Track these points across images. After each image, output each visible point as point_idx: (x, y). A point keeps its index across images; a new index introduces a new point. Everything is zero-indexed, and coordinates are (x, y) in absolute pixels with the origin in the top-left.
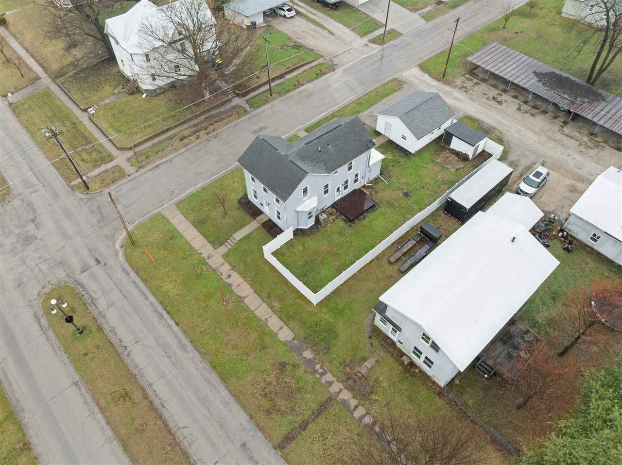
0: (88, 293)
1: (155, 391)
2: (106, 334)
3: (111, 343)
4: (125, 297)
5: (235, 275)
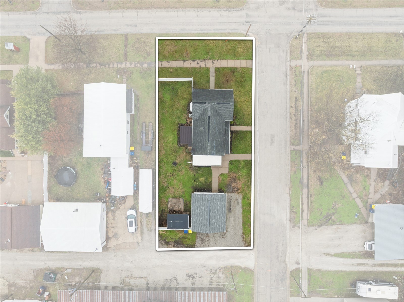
0: (234, 11)
1: (174, 11)
2: (210, 8)
3: (204, 7)
4: (221, 23)
5: (197, 66)
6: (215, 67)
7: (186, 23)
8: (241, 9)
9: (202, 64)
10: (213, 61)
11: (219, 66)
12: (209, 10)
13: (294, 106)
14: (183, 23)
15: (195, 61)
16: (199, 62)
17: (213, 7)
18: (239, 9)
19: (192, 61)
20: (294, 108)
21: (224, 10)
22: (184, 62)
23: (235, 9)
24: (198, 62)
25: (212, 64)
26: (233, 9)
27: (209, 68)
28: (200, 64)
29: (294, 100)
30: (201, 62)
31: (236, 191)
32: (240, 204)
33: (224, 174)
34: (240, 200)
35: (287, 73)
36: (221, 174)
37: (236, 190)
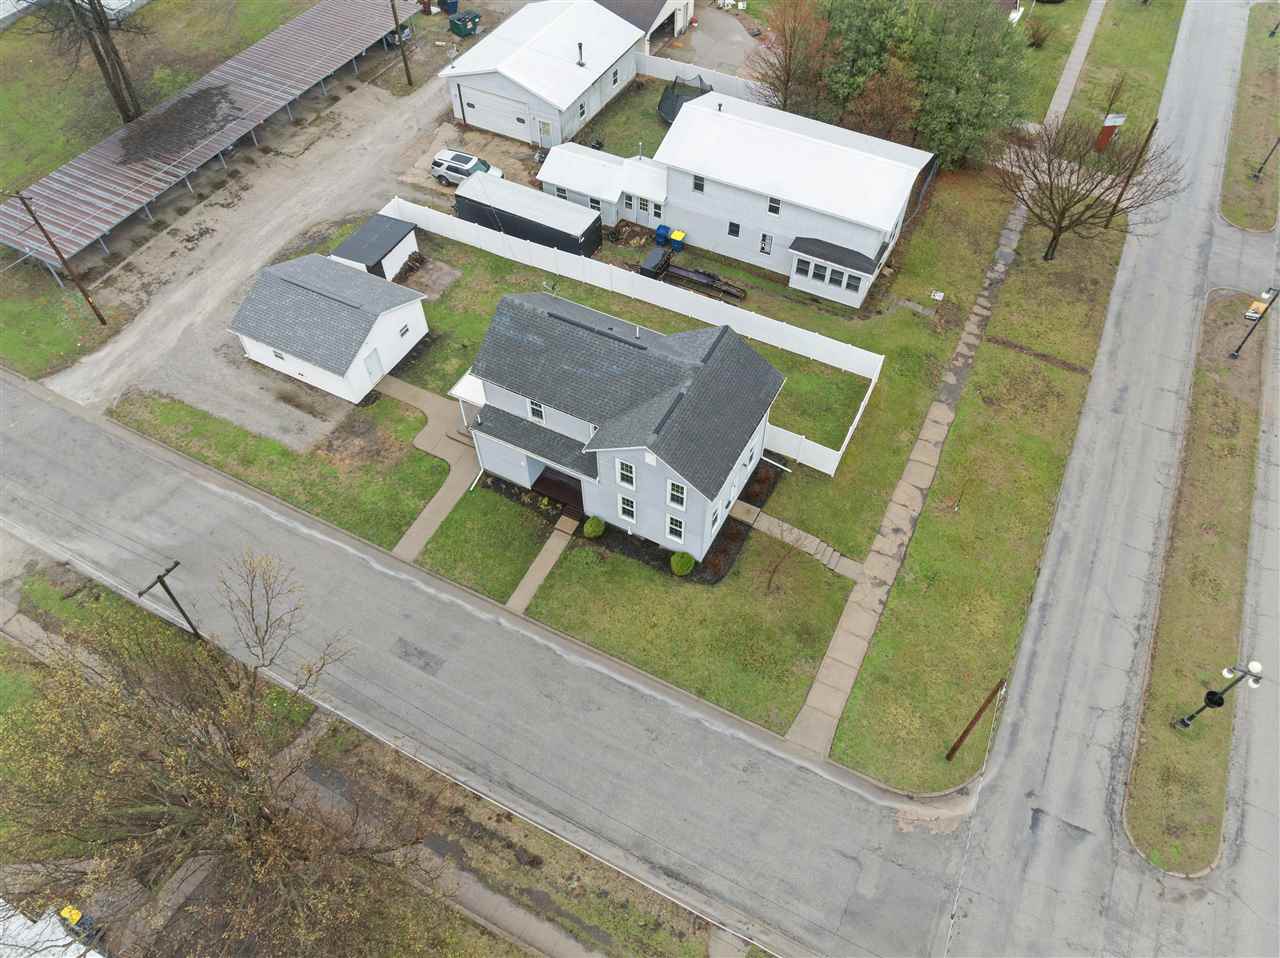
0: (1113, 778)
2: (1147, 679)
3: (1153, 657)
6: (855, 583)
7: (1092, 562)
8: (1118, 817)
9: (887, 543)
10: (885, 588)
11: (854, 597)
12: (1136, 674)
13: (505, 828)
14: (1095, 554)
15: (910, 526)
16: (901, 535)
17: (1150, 693)
18: (1117, 809)
19: (915, 514)
20: (492, 825)
21: (1123, 733)
22: (921, 490)
23: (1120, 789)
24: (905, 533)
25: (875, 578)
26: (1121, 777)
27: (862, 561)
28: (892, 536)
29: (534, 847)
30: (902, 545)
31: (330, 442)
32: (275, 435)
33: (418, 430)
34: (290, 441)
35: (687, 888)
36: (426, 422)
37: (336, 443)
